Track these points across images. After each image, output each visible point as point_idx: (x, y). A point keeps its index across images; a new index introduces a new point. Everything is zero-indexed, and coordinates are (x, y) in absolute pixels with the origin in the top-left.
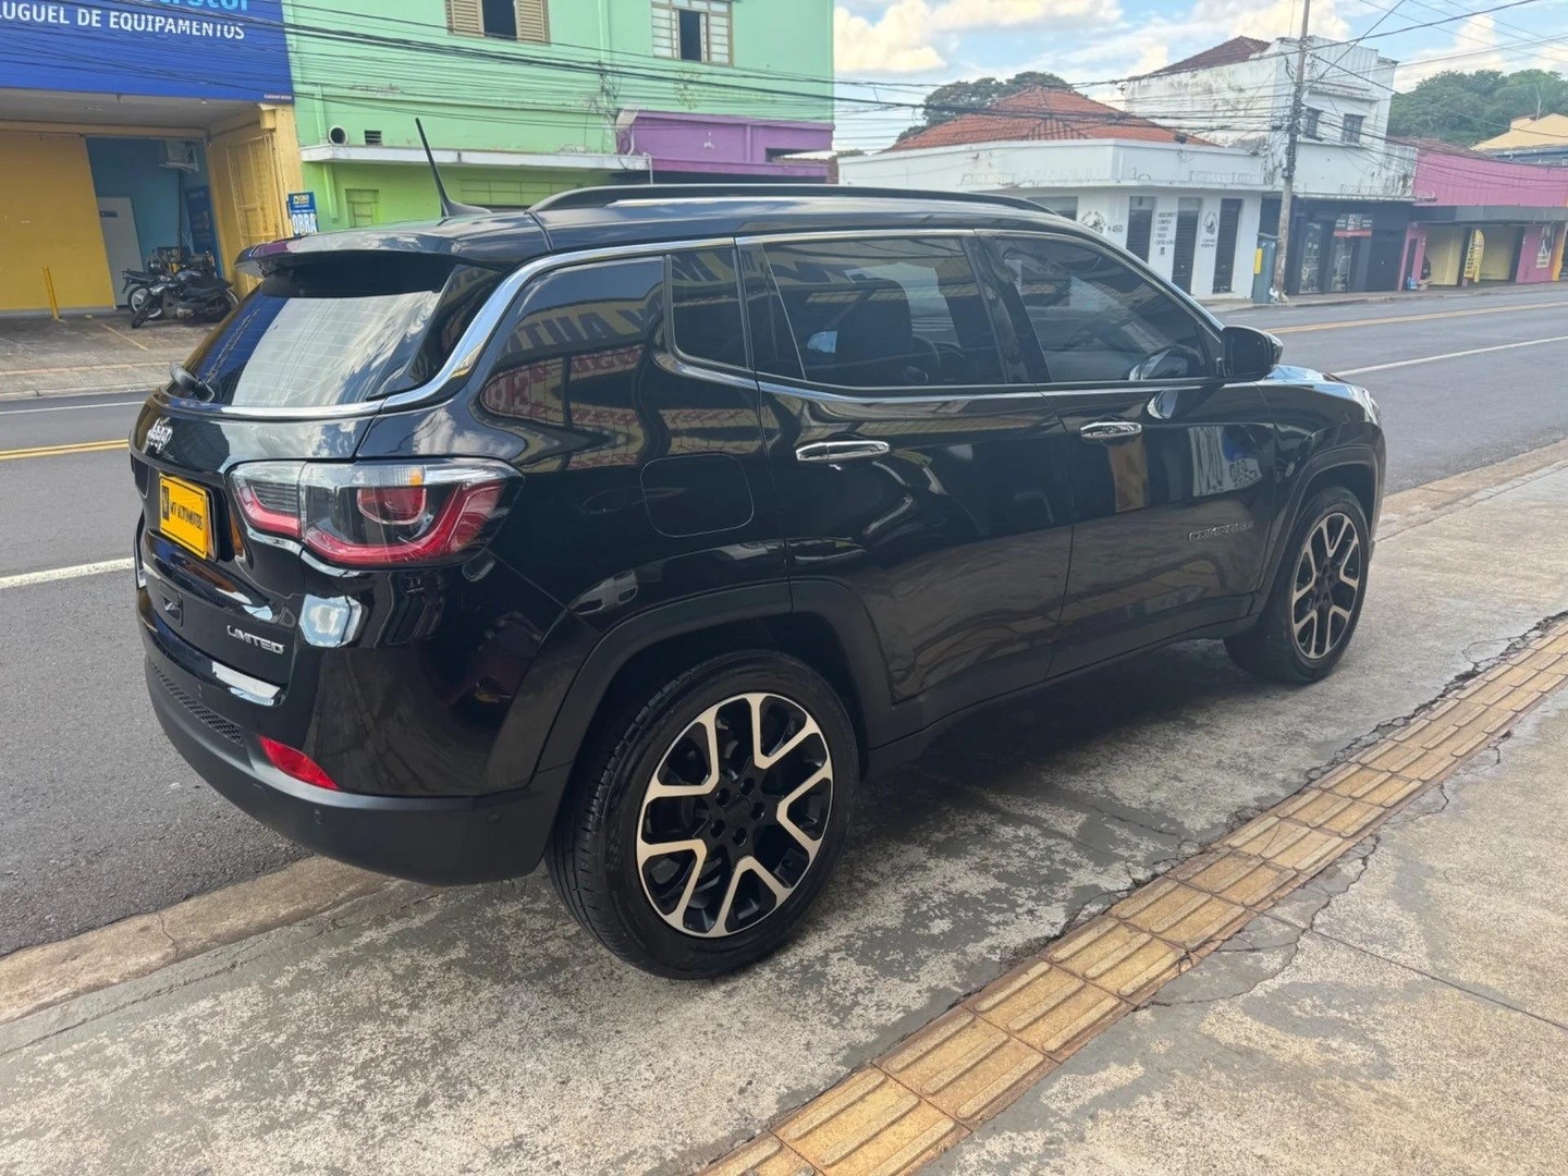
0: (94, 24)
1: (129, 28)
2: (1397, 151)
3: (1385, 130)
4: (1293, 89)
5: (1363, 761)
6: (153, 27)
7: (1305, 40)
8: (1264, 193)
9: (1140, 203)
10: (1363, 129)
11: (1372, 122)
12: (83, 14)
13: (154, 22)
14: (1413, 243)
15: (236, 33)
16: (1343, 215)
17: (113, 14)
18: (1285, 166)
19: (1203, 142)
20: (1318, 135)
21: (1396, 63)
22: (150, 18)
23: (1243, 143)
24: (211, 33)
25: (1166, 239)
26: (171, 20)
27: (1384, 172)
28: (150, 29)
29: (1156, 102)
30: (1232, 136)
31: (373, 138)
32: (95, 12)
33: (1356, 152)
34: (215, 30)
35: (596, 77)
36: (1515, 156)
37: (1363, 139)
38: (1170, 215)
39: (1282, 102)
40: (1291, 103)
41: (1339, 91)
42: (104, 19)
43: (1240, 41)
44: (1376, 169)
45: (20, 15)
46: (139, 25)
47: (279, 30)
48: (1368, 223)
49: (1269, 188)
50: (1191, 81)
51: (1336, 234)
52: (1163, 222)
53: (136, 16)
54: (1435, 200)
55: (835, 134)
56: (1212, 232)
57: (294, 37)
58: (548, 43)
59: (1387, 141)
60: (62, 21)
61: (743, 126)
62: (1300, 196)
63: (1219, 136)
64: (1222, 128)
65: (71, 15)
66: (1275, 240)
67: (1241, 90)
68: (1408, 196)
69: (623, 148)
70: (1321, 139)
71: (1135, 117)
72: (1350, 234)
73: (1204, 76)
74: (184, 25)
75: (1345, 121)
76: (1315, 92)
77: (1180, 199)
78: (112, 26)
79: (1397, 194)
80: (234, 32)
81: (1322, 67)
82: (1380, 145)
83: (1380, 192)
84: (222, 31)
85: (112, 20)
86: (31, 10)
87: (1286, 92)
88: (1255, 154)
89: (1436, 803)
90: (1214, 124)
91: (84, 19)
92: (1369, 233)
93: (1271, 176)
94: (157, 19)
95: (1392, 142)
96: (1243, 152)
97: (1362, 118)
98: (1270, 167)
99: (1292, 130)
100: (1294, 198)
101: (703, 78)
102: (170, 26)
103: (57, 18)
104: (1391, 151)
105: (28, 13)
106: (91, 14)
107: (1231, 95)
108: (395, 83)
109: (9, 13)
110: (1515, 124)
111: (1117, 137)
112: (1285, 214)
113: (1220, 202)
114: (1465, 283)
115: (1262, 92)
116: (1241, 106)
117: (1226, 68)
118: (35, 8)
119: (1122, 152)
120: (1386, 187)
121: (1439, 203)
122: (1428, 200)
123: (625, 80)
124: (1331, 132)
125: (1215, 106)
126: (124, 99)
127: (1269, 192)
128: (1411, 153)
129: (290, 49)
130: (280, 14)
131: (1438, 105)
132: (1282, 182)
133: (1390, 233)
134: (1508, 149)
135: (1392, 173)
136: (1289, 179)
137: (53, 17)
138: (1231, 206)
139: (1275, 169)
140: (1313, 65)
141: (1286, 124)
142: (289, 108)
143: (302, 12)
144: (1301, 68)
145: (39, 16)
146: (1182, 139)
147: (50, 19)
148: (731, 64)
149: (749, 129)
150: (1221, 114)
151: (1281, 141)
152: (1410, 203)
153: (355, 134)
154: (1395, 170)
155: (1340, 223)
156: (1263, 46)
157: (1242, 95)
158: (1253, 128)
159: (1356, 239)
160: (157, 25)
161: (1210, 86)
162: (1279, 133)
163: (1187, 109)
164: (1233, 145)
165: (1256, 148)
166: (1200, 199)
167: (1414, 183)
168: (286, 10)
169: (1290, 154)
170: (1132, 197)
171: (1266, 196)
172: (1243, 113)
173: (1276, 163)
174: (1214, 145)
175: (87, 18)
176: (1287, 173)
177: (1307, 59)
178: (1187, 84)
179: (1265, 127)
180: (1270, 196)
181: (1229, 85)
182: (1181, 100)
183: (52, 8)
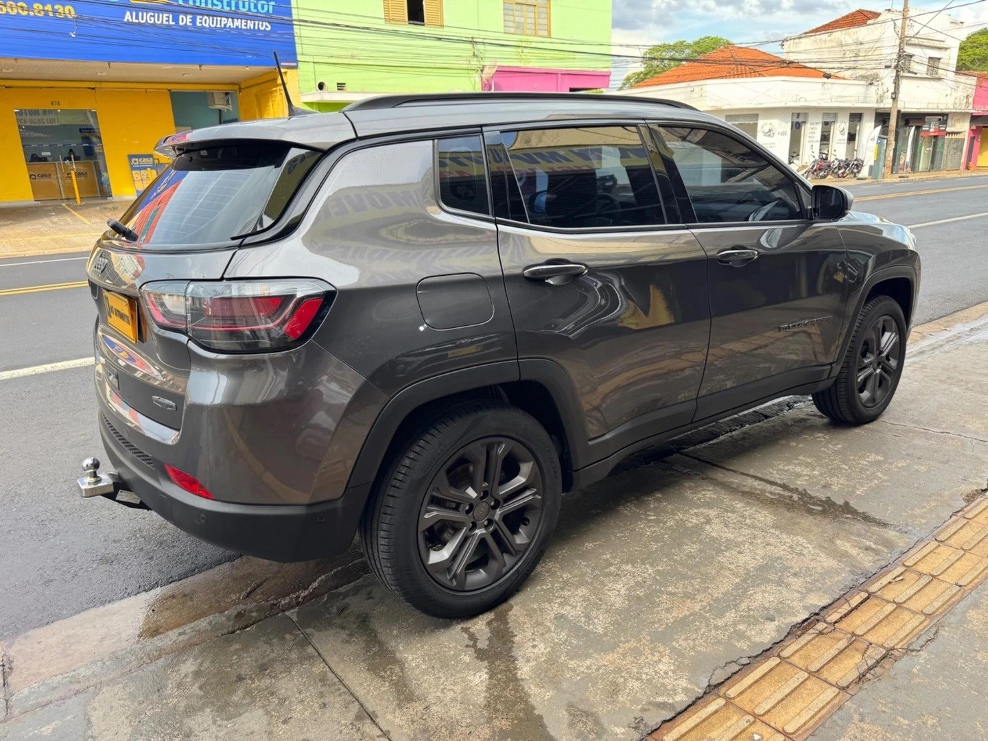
0: (188, 24)
1: (207, 25)
2: (963, 79)
3: (955, 67)
4: (898, 42)
6: (221, 24)
7: (906, 11)
8: (876, 109)
9: (798, 117)
10: (941, 66)
11: (947, 61)
12: (183, 18)
13: (221, 20)
14: (973, 139)
15: (266, 26)
16: (927, 122)
17: (198, 17)
18: (892, 90)
19: (837, 77)
20: (915, 71)
21: (962, 23)
22: (219, 19)
23: (863, 77)
24: (252, 28)
25: (814, 140)
26: (230, 20)
27: (953, 92)
28: (219, 26)
29: (805, 52)
30: (857, 73)
31: (341, 86)
32: (189, 17)
33: (936, 81)
34: (254, 25)
35: (469, 46)
37: (941, 72)
38: (817, 123)
39: (890, 51)
40: (897, 51)
41: (926, 43)
42: (194, 21)
43: (861, 12)
44: (949, 92)
45: (148, 20)
46: (213, 23)
47: (290, 25)
48: (943, 126)
49: (882, 105)
50: (829, 38)
51: (924, 134)
52: (812, 128)
53: (211, 18)
55: (611, 78)
56: (843, 134)
57: (298, 27)
58: (442, 26)
59: (956, 73)
60: (171, 22)
61: (556, 74)
62: (902, 110)
63: (847, 73)
64: (849, 68)
65: (176, 19)
66: (887, 139)
67: (861, 44)
68: (970, 109)
69: (486, 89)
70: (916, 74)
72: (931, 134)
73: (839, 35)
74: (237, 23)
75: (929, 61)
76: (912, 44)
77: (823, 113)
78: (198, 24)
79: (962, 108)
80: (265, 26)
81: (917, 27)
82: (952, 75)
83: (951, 107)
84: (258, 27)
85: (198, 21)
86: (154, 16)
87: (893, 44)
88: (871, 84)
90: (843, 65)
91: (182, 21)
92: (944, 133)
93: (881, 99)
94: (223, 19)
95: (960, 74)
96: (863, 83)
97: (940, 59)
98: (881, 93)
99: (897, 68)
100: (899, 111)
101: (533, 45)
102: (230, 23)
103: (168, 21)
104: (959, 80)
105: (152, 19)
106: (186, 17)
107: (856, 48)
108: (355, 53)
109: (142, 19)
111: (783, 75)
112: (893, 122)
113: (849, 115)
115: (877, 45)
116: (862, 54)
117: (852, 30)
118: (156, 15)
120: (955, 103)
122: (984, 112)
123: (489, 48)
125: (844, 54)
126: (203, 67)
127: (881, 109)
128: (973, 81)
129: (295, 35)
130: (290, 14)
132: (891, 101)
133: (958, 133)
135: (959, 94)
136: (895, 99)
137: (166, 21)
138: (856, 117)
139: (884, 93)
140: (912, 26)
141: (894, 64)
142: (295, 70)
143: (301, 12)
144: (903, 28)
145: (158, 20)
146: (828, 76)
147: (164, 22)
148: (549, 36)
149: (559, 75)
150: (848, 59)
151: (888, 77)
152: (971, 113)
153: (331, 85)
154: (961, 93)
155: (926, 127)
156: (877, 15)
157: (862, 46)
158: (872, 67)
159: (935, 136)
160: (223, 23)
161: (841, 42)
162: (889, 69)
163: (825, 56)
164: (856, 79)
165: (871, 80)
166: (836, 114)
167: (974, 101)
168: (294, 11)
169: (895, 84)
170: (793, 113)
171: (879, 111)
172: (863, 58)
173: (885, 90)
174: (844, 79)
175: (185, 20)
176: (894, 96)
177: (908, 22)
178: (825, 41)
179: (879, 66)
180: (882, 111)
181: (853, 41)
182: (821, 51)
183: (165, 15)
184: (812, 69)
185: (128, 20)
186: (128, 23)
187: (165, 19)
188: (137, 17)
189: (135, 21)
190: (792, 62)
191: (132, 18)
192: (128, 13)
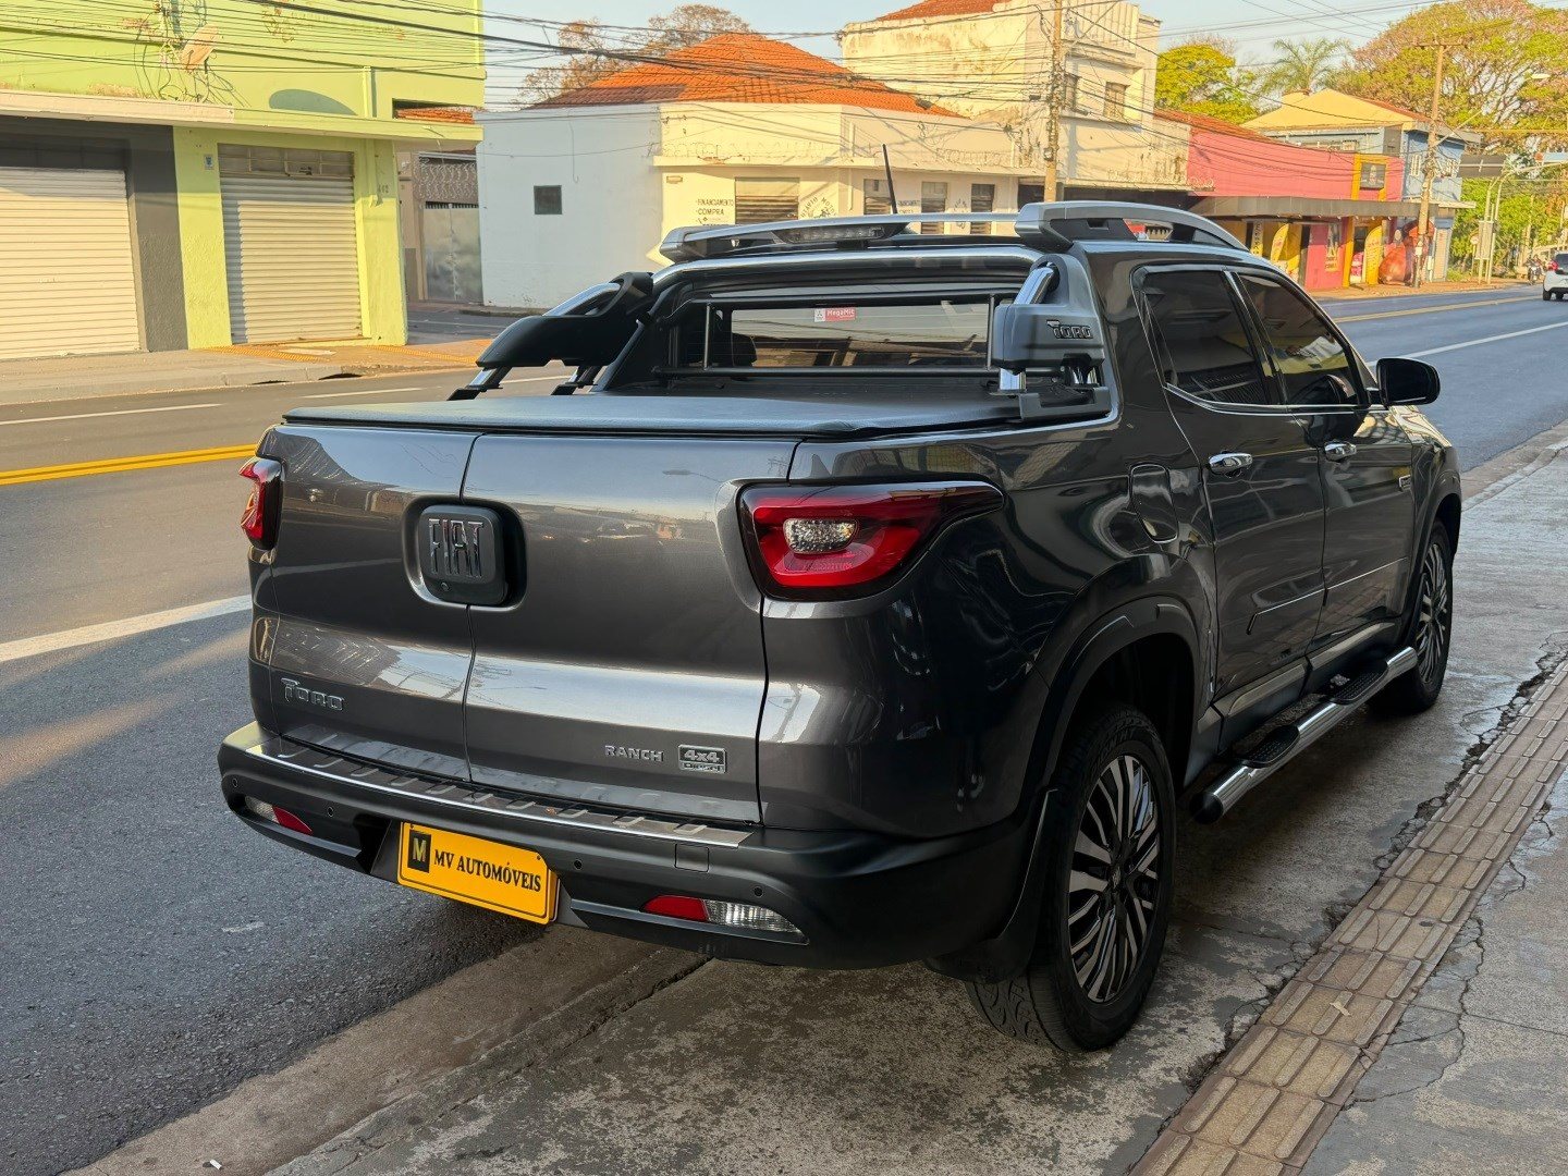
2: (1167, 127)
3: (1152, 102)
4: (1050, 52)
8: (1020, 178)
9: (874, 189)
10: (1128, 101)
11: (1137, 93)
18: (1045, 142)
19: (945, 113)
20: (1081, 108)
21: (1158, 22)
23: (992, 115)
27: (1153, 153)
29: (882, 59)
30: (978, 106)
33: (1122, 129)
36: (1291, 136)
37: (1129, 113)
38: (911, 203)
39: (1036, 67)
41: (1099, 54)
44: (1145, 151)
49: (1028, 172)
50: (925, 33)
54: (1213, 189)
59: (1156, 116)
62: (1066, 180)
63: (962, 105)
64: (965, 95)
67: (986, 49)
68: (1183, 184)
70: (1085, 113)
73: (941, 27)
75: (1107, 90)
76: (1072, 55)
77: (924, 184)
79: (1169, 182)
81: (1081, 25)
82: (1148, 121)
83: (1151, 179)
87: (1041, 53)
88: (1007, 128)
90: (955, 90)
93: (1028, 159)
95: (1162, 117)
96: (993, 125)
97: (1124, 87)
98: (1027, 146)
99: (1052, 101)
100: (1060, 184)
104: (1161, 129)
107: (976, 56)
111: (843, 102)
113: (969, 188)
115: (1013, 54)
116: (989, 71)
119: (852, 121)
120: (1156, 172)
121: (1218, 191)
122: (1202, 190)
124: (1093, 104)
125: (956, 66)
127: (1026, 177)
128: (1183, 131)
132: (1044, 164)
134: (1283, 128)
135: (1162, 155)
136: (1051, 160)
138: (983, 192)
139: (1033, 148)
140: (1070, 22)
141: (1045, 94)
144: (1057, 25)
146: (922, 108)
150: (963, 79)
151: (1038, 114)
152: (1186, 192)
154: (1165, 154)
157: (987, 55)
158: (1008, 98)
161: (948, 44)
162: (1038, 104)
163: (921, 70)
164: (979, 118)
165: (1008, 120)
166: (946, 185)
167: (1188, 169)
169: (1050, 131)
170: (865, 180)
171: (1024, 182)
172: (989, 78)
173: (1035, 142)
174: (957, 116)
176: (1049, 155)
177: (1064, 15)
178: (919, 37)
179: (1019, 96)
180: (1029, 182)
181: (971, 41)
182: (913, 59)
184: (898, 92)
190: (856, 78)
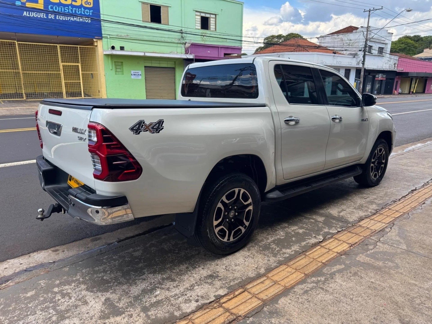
0: (53, 18)
1: (61, 19)
2: (393, 57)
3: (389, 52)
4: (365, 40)
5: (389, 208)
7: (368, 27)
8: (356, 68)
10: (384, 51)
11: (386, 49)
14: (397, 82)
15: (89, 21)
16: (378, 74)
18: (362, 60)
19: (340, 54)
20: (372, 52)
21: (393, 33)
22: (67, 17)
23: (351, 54)
24: (82, 21)
27: (389, 62)
28: (67, 19)
29: (327, 43)
30: (348, 52)
31: (122, 48)
32: (53, 15)
33: (382, 57)
34: (83, 20)
35: (180, 34)
36: (425, 59)
37: (383, 53)
39: (361, 44)
40: (364, 44)
41: (377, 41)
42: (55, 17)
43: (351, 27)
44: (387, 62)
45: (34, 15)
46: (64, 18)
47: (99, 21)
48: (384, 76)
49: (358, 66)
51: (376, 79)
53: (63, 16)
54: (403, 70)
55: (242, 49)
57: (103, 23)
58: (169, 25)
59: (390, 54)
60: (45, 17)
61: (218, 47)
62: (367, 69)
63: (345, 52)
64: (346, 50)
65: (47, 16)
66: (359, 80)
67: (351, 40)
68: (396, 69)
69: (187, 52)
70: (372, 54)
71: (322, 47)
72: (380, 79)
73: (341, 36)
74: (75, 19)
75: (379, 49)
76: (371, 41)
78: (57, 18)
79: (392, 68)
81: (373, 35)
82: (388, 55)
83: (388, 68)
84: (85, 21)
85: (57, 17)
86: (37, 14)
87: (363, 41)
88: (354, 57)
89: (407, 217)
90: (343, 49)
91: (50, 17)
92: (385, 79)
93: (358, 64)
94: (69, 17)
95: (392, 55)
96: (351, 56)
97: (383, 48)
98: (358, 61)
99: (365, 51)
100: (365, 69)
101: (208, 35)
104: (391, 57)
105: (36, 15)
107: (348, 42)
108: (128, 35)
109: (32, 15)
110: (425, 50)
111: (317, 51)
112: (362, 73)
113: (344, 70)
114: (411, 93)
115: (356, 41)
116: (351, 45)
117: (347, 34)
120: (390, 67)
121: (404, 71)
122: (401, 70)
123: (188, 35)
124: (375, 52)
125: (344, 44)
126: (59, 37)
128: (397, 58)
129: (102, 25)
130: (100, 17)
131: (403, 45)
132: (362, 65)
133: (391, 79)
134: (422, 57)
135: (391, 63)
136: (363, 64)
138: (348, 71)
139: (360, 61)
140: (370, 34)
141: (363, 49)
142: (101, 40)
143: (105, 16)
144: (367, 35)
145: (39, 16)
146: (335, 53)
147: (42, 17)
148: (215, 32)
149: (220, 48)
150: (345, 47)
151: (361, 54)
152: (396, 71)
153: (117, 47)
154: (392, 62)
155: (377, 76)
156: (357, 28)
157: (351, 41)
158: (354, 50)
159: (381, 80)
160: (69, 19)
161: (342, 39)
162: (361, 52)
163: (335, 45)
164: (348, 55)
165: (355, 55)
166: (339, 69)
167: (397, 66)
168: (101, 16)
169: (363, 57)
171: (357, 68)
173: (360, 60)
174: (343, 54)
175: (51, 16)
176: (363, 62)
177: (369, 32)
178: (336, 38)
179: (357, 50)
180: (359, 68)
181: (347, 39)
182: (334, 43)
183: (42, 14)
184: (330, 50)
185: (25, 15)
186: (25, 16)
187: (42, 15)
188: (29, 14)
189: (28, 15)
191: (27, 14)
192: (25, 12)
